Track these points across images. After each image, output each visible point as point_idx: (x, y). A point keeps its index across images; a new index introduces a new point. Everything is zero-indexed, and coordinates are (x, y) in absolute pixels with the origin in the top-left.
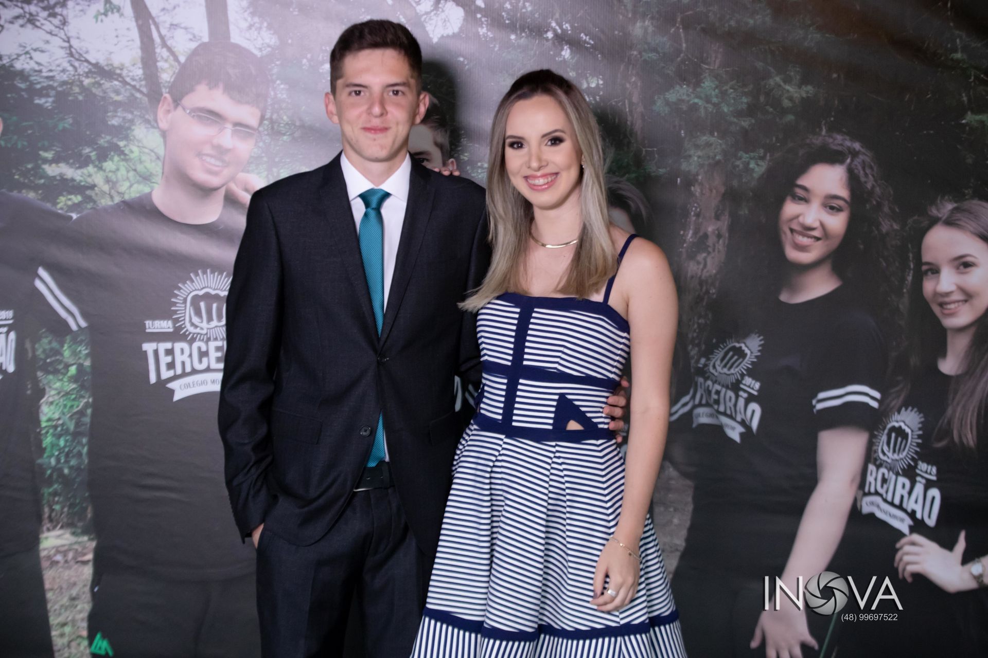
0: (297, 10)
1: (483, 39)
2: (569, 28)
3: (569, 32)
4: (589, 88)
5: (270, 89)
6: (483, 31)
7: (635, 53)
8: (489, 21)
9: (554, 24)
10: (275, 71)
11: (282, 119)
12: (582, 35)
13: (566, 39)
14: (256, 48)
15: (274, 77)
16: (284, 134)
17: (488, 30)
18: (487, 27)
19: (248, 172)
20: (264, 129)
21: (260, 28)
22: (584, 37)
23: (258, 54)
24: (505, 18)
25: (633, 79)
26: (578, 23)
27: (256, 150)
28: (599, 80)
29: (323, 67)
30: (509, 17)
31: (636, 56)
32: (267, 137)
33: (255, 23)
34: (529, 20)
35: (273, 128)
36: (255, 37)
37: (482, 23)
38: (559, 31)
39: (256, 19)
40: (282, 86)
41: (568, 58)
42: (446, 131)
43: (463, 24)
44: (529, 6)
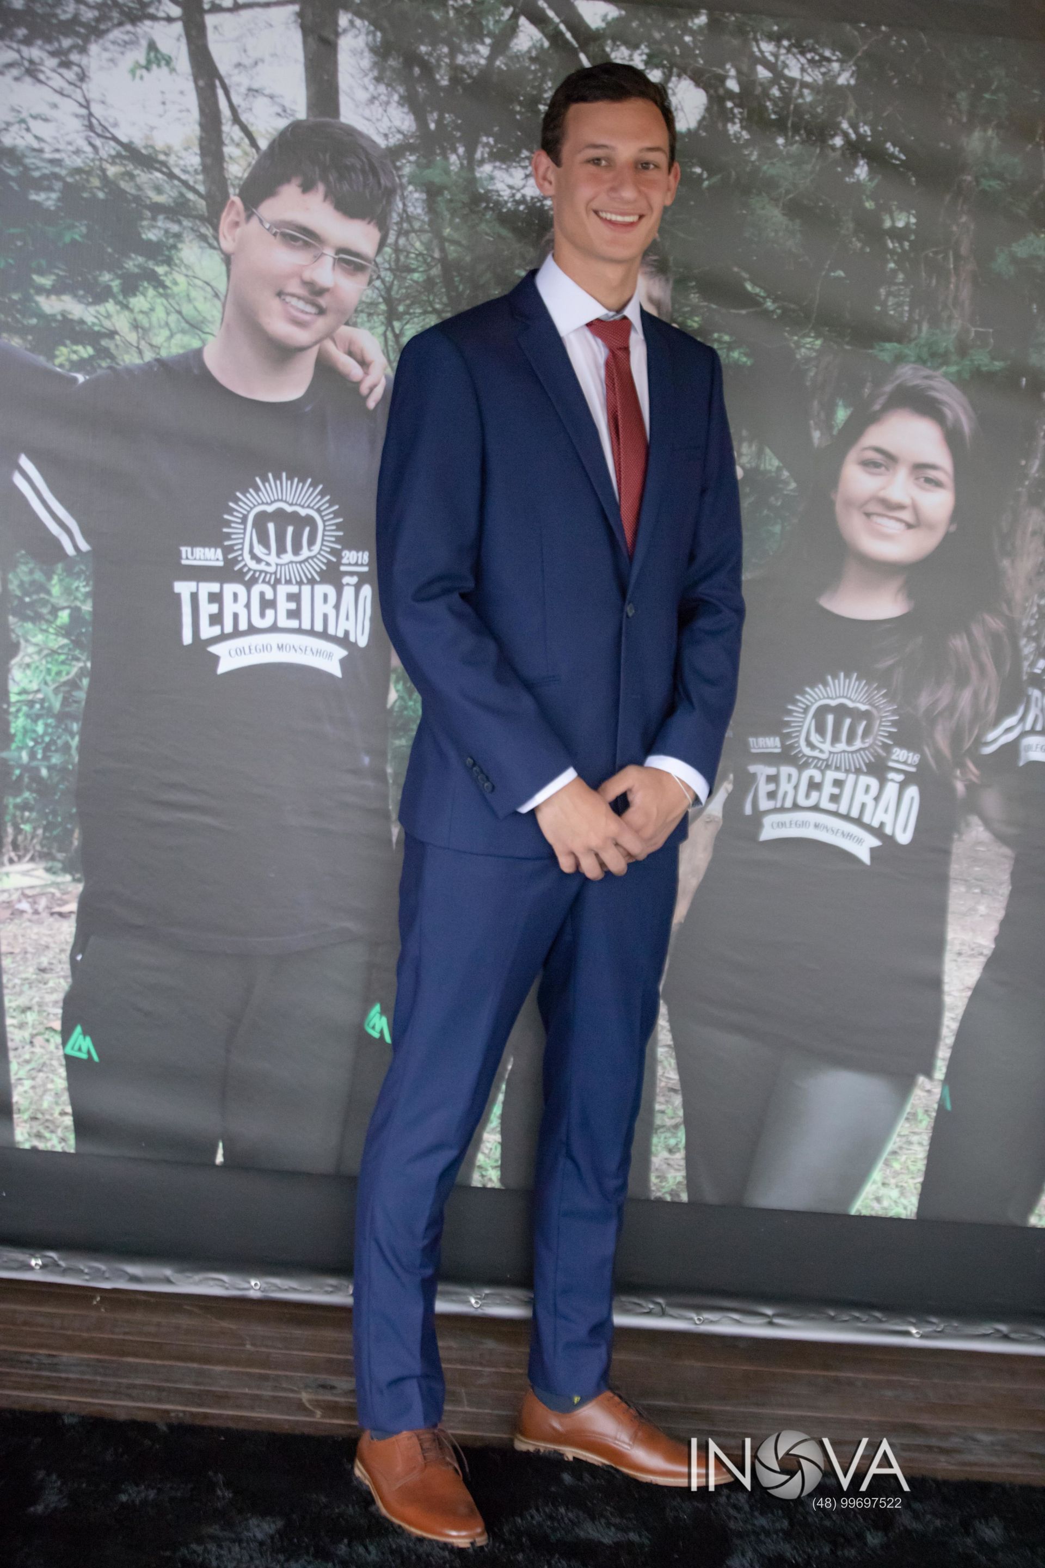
0: (446, 78)
1: (734, 141)
2: (869, 133)
3: (869, 139)
4: (893, 228)
5: (398, 198)
6: (733, 128)
7: (969, 178)
8: (745, 114)
9: (845, 125)
10: (407, 170)
11: (413, 246)
12: (888, 145)
13: (864, 149)
14: (379, 132)
15: (405, 180)
16: (414, 271)
17: (742, 128)
18: (741, 121)
19: (355, 325)
20: (384, 259)
21: (388, 103)
22: (892, 149)
23: (382, 143)
24: (770, 111)
25: (964, 219)
26: (882, 127)
27: (369, 292)
28: (911, 216)
29: (481, 169)
30: (776, 109)
31: (970, 182)
32: (389, 273)
33: (379, 95)
34: (807, 117)
35: (397, 260)
36: (379, 116)
37: (734, 116)
38: (853, 136)
39: (382, 89)
40: (416, 195)
41: (864, 179)
42: (667, 280)
43: (703, 118)
44: (809, 94)
